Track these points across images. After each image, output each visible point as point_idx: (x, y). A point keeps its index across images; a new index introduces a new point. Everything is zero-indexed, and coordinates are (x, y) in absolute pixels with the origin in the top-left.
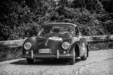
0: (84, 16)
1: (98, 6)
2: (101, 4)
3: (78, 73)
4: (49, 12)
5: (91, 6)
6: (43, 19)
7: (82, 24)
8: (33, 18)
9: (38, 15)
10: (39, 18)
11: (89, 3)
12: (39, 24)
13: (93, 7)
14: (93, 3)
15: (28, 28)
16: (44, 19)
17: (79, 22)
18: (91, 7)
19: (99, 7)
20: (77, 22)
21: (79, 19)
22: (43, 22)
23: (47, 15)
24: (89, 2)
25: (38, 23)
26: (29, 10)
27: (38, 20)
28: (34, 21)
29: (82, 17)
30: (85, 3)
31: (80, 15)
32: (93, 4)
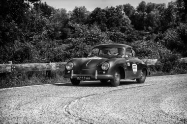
0: (93, 35)
1: (123, 21)
2: (128, 19)
3: (67, 107)
4: (47, 28)
5: (113, 21)
6: (39, 38)
7: (90, 46)
8: (26, 36)
9: (32, 33)
10: (34, 37)
11: (110, 18)
12: (34, 44)
13: (116, 23)
14: (116, 17)
15: (20, 49)
16: (41, 38)
17: (86, 42)
18: (113, 23)
19: (124, 23)
20: (84, 42)
21: (86, 39)
22: (39, 41)
23: (45, 32)
24: (111, 16)
25: (32, 43)
26: (16, 26)
27: (32, 38)
28: (26, 40)
29: (89, 36)
30: (105, 17)
31: (87, 33)
32: (116, 19)
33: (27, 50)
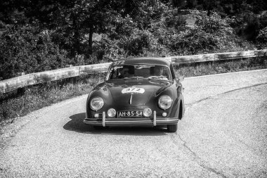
33: (145, 38)
